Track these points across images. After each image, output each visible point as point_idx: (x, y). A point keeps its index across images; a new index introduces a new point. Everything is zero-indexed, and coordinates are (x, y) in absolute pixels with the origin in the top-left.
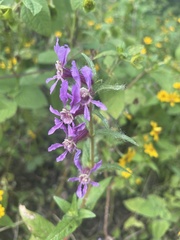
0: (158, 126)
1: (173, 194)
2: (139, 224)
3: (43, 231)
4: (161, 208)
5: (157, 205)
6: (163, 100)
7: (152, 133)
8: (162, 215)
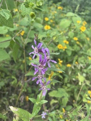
0: (61, 60)
1: (66, 86)
2: (56, 102)
3: (22, 115)
4: (64, 93)
5: (62, 92)
6: (60, 48)
7: (59, 64)
8: (65, 95)
